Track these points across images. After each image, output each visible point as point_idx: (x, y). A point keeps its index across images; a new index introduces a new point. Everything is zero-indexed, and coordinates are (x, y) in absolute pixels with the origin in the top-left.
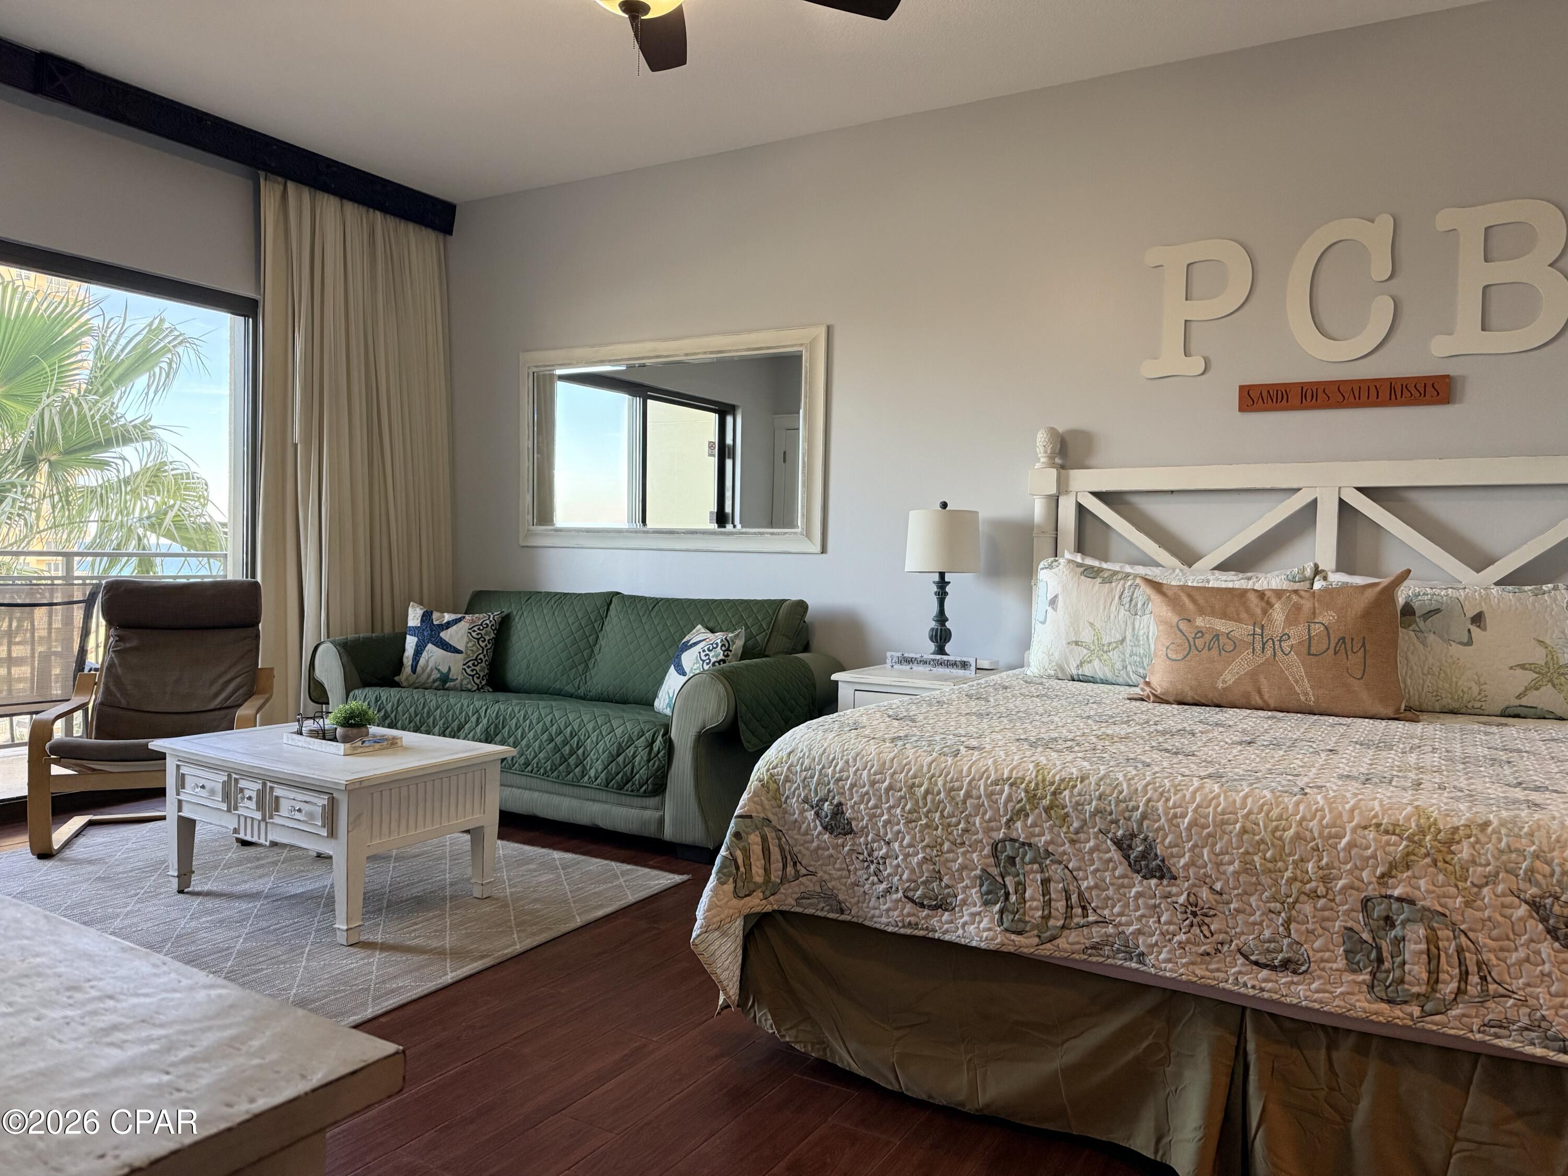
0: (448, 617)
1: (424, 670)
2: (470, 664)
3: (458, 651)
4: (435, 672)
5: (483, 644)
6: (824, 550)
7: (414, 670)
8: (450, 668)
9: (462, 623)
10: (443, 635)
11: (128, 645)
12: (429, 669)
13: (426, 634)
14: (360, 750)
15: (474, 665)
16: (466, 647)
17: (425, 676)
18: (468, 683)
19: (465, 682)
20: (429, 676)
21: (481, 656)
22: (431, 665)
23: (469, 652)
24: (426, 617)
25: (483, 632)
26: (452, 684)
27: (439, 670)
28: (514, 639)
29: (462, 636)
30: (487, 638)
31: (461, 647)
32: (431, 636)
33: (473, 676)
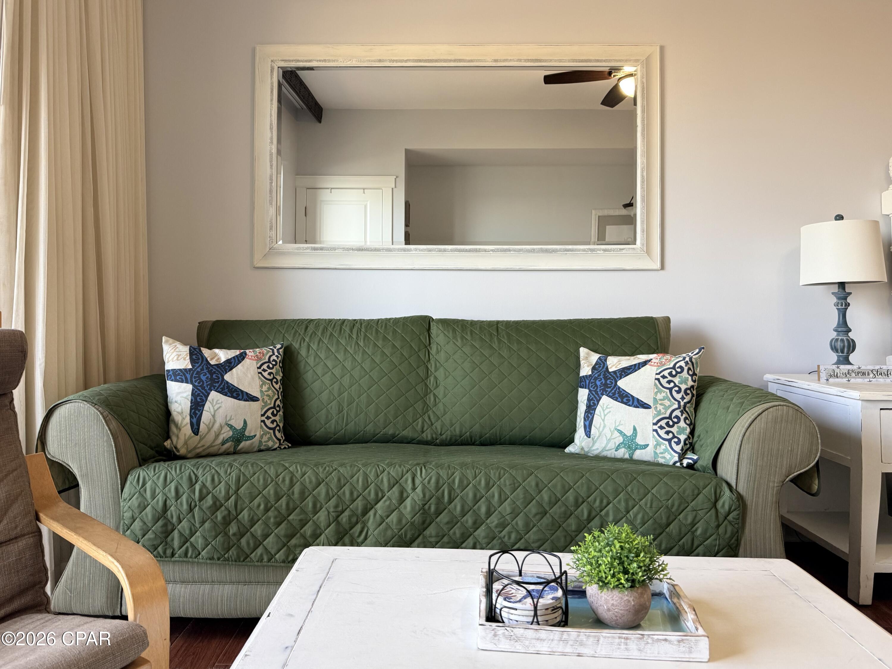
1: (210, 428)
2: (269, 414)
3: (254, 399)
4: (226, 429)
5: (276, 387)
6: (663, 267)
7: (195, 428)
8: (245, 422)
9: (247, 362)
10: (227, 377)
12: (217, 426)
13: (204, 378)
15: (272, 414)
16: (261, 391)
17: (211, 437)
18: (269, 439)
19: (265, 439)
20: (217, 436)
21: (278, 402)
22: (219, 420)
23: (266, 398)
24: (196, 355)
25: (273, 371)
26: (248, 443)
27: (231, 427)
28: (309, 376)
29: (253, 378)
30: (279, 377)
31: (255, 392)
32: (211, 380)
33: (273, 429)
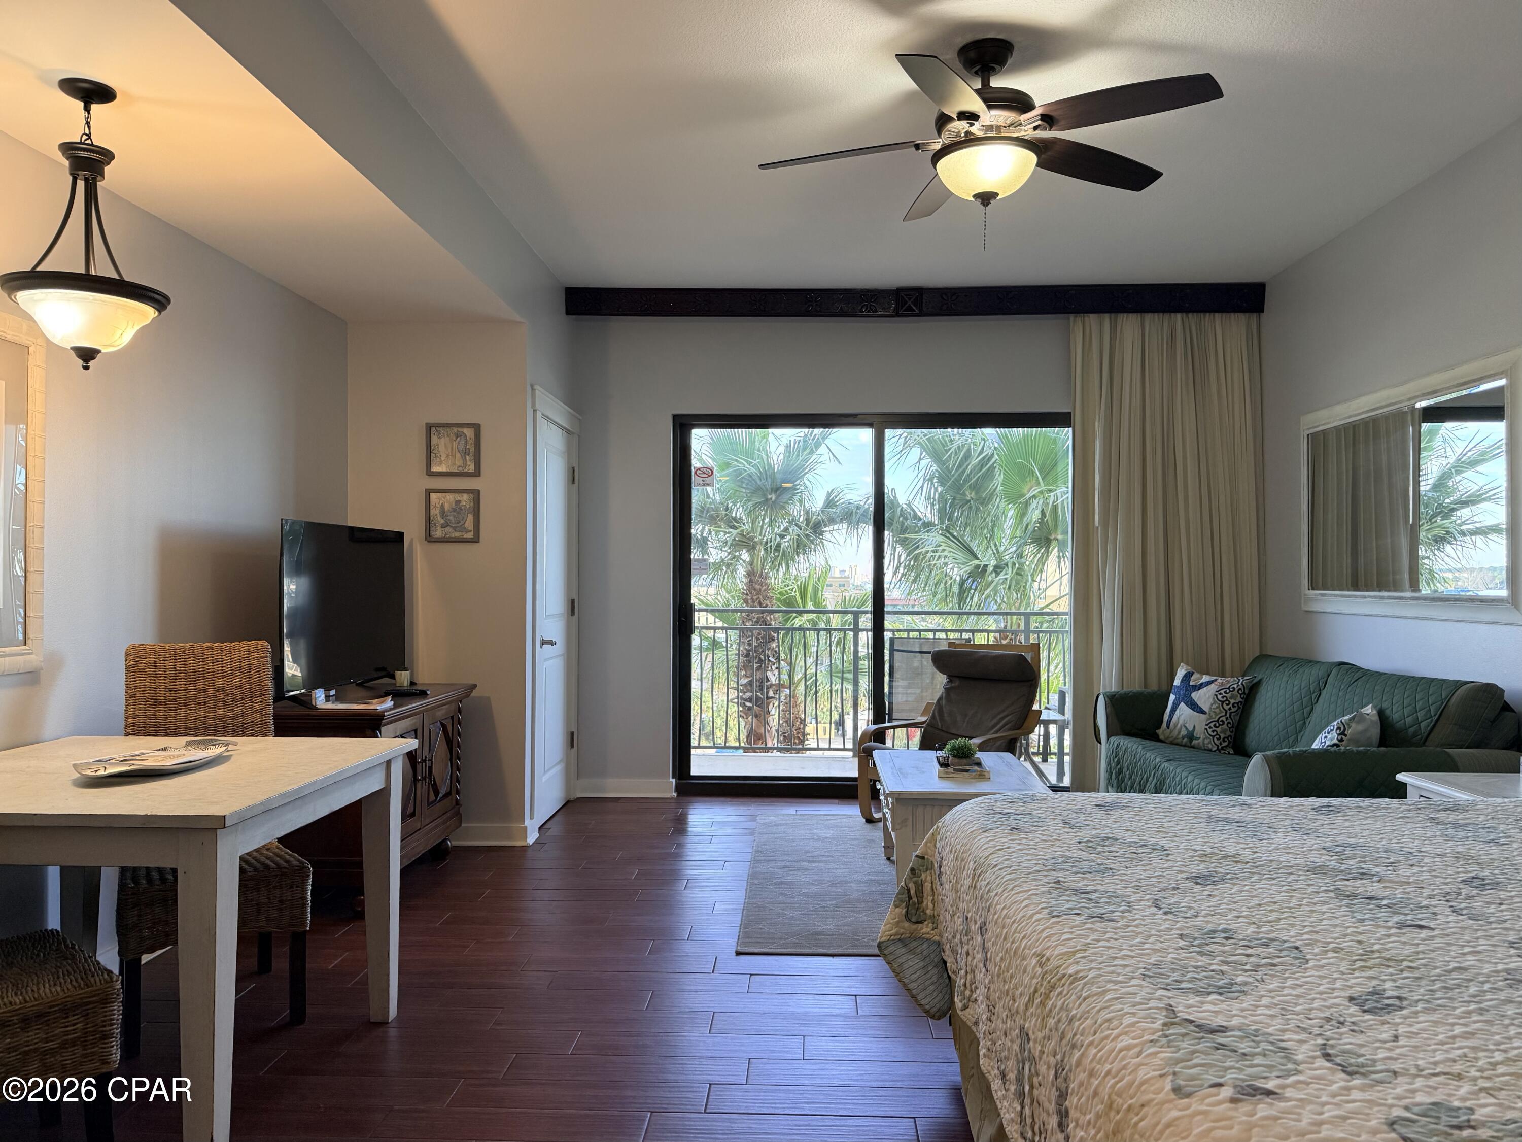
0: (1205, 678)
1: (1176, 726)
2: (1212, 725)
3: (1202, 712)
4: (1184, 729)
5: (1226, 707)
7: (1170, 726)
8: (1194, 727)
9: (1213, 685)
10: (1194, 695)
11: (953, 685)
12: (1179, 725)
13: (1181, 693)
14: (951, 775)
15: (1215, 726)
16: (1211, 708)
17: (1175, 733)
18: (1210, 742)
19: (1206, 742)
20: (1180, 732)
21: (1224, 719)
22: (1181, 722)
23: (1212, 714)
24: (1188, 676)
25: (1228, 695)
26: (1197, 741)
27: (1186, 728)
28: (1257, 704)
29: (1209, 698)
30: (1232, 701)
31: (1205, 708)
32: (1185, 695)
33: (1213, 737)
